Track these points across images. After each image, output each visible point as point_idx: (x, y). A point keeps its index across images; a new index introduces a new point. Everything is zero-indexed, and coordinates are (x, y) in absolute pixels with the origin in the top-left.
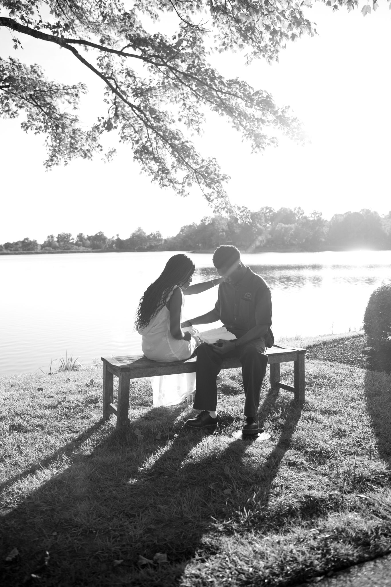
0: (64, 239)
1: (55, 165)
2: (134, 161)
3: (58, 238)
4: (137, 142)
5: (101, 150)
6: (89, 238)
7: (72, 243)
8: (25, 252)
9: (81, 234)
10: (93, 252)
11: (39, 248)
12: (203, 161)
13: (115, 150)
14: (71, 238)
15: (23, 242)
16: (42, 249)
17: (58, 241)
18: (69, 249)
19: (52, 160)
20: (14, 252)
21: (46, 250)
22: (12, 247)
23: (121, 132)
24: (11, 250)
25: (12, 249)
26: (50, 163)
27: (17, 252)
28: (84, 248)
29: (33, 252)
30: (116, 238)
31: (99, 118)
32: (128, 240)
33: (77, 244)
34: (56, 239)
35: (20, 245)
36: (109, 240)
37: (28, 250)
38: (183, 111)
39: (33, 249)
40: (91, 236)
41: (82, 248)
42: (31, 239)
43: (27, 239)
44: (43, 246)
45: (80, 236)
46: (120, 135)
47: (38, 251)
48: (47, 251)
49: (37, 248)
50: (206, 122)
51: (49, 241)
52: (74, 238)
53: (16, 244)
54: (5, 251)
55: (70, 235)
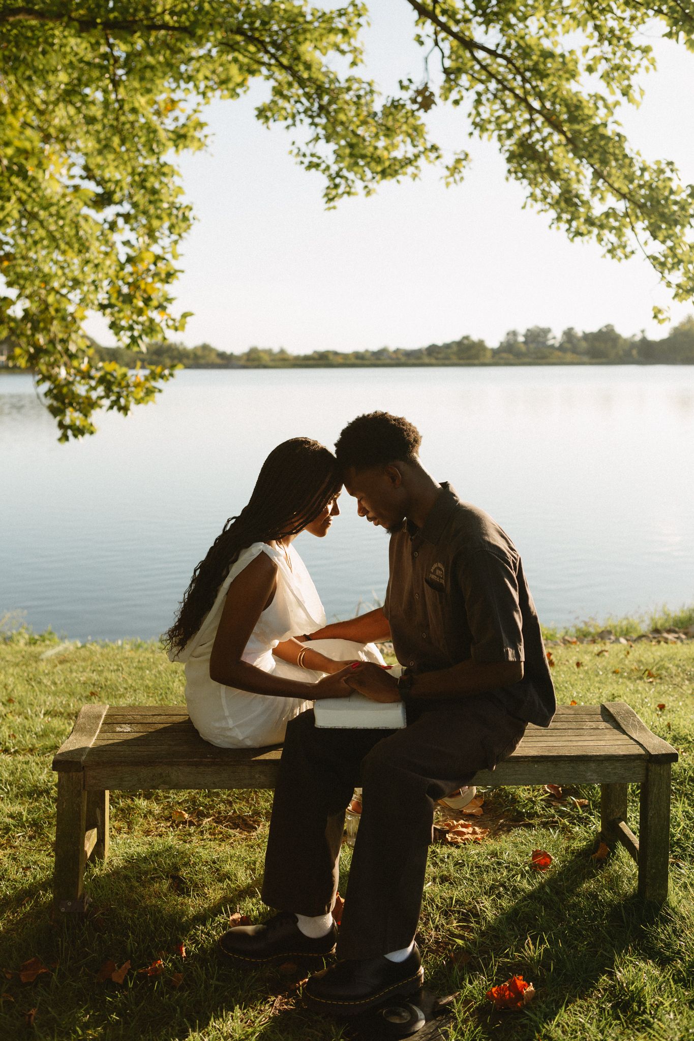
0: (536, 337)
1: (345, 196)
2: (507, 179)
3: (526, 336)
4: (510, 133)
5: (438, 157)
6: (586, 337)
7: (552, 346)
8: (462, 362)
9: (571, 329)
10: (591, 364)
11: (489, 354)
12: (643, 170)
13: (467, 155)
14: (550, 336)
15: (459, 344)
16: (493, 357)
17: (525, 343)
18: (544, 357)
19: (336, 186)
20: (443, 361)
21: (502, 358)
22: (438, 353)
23: (474, 112)
24: (437, 359)
25: (440, 356)
26: (334, 192)
27: (447, 362)
28: (575, 356)
29: (476, 362)
30: (638, 338)
31: (401, 82)
32: (663, 342)
33: (561, 348)
34: (521, 339)
35: (455, 348)
36: (625, 340)
37: (468, 358)
38: (596, 46)
39: (476, 357)
40: (592, 334)
41: (569, 356)
42: (475, 338)
43: (466, 338)
44: (495, 352)
45: (569, 334)
46: (471, 120)
47: (487, 361)
48: (502, 361)
49: (484, 356)
50: (655, 69)
51: (508, 343)
52: (556, 337)
53: (447, 346)
54: (426, 360)
55: (548, 331)
